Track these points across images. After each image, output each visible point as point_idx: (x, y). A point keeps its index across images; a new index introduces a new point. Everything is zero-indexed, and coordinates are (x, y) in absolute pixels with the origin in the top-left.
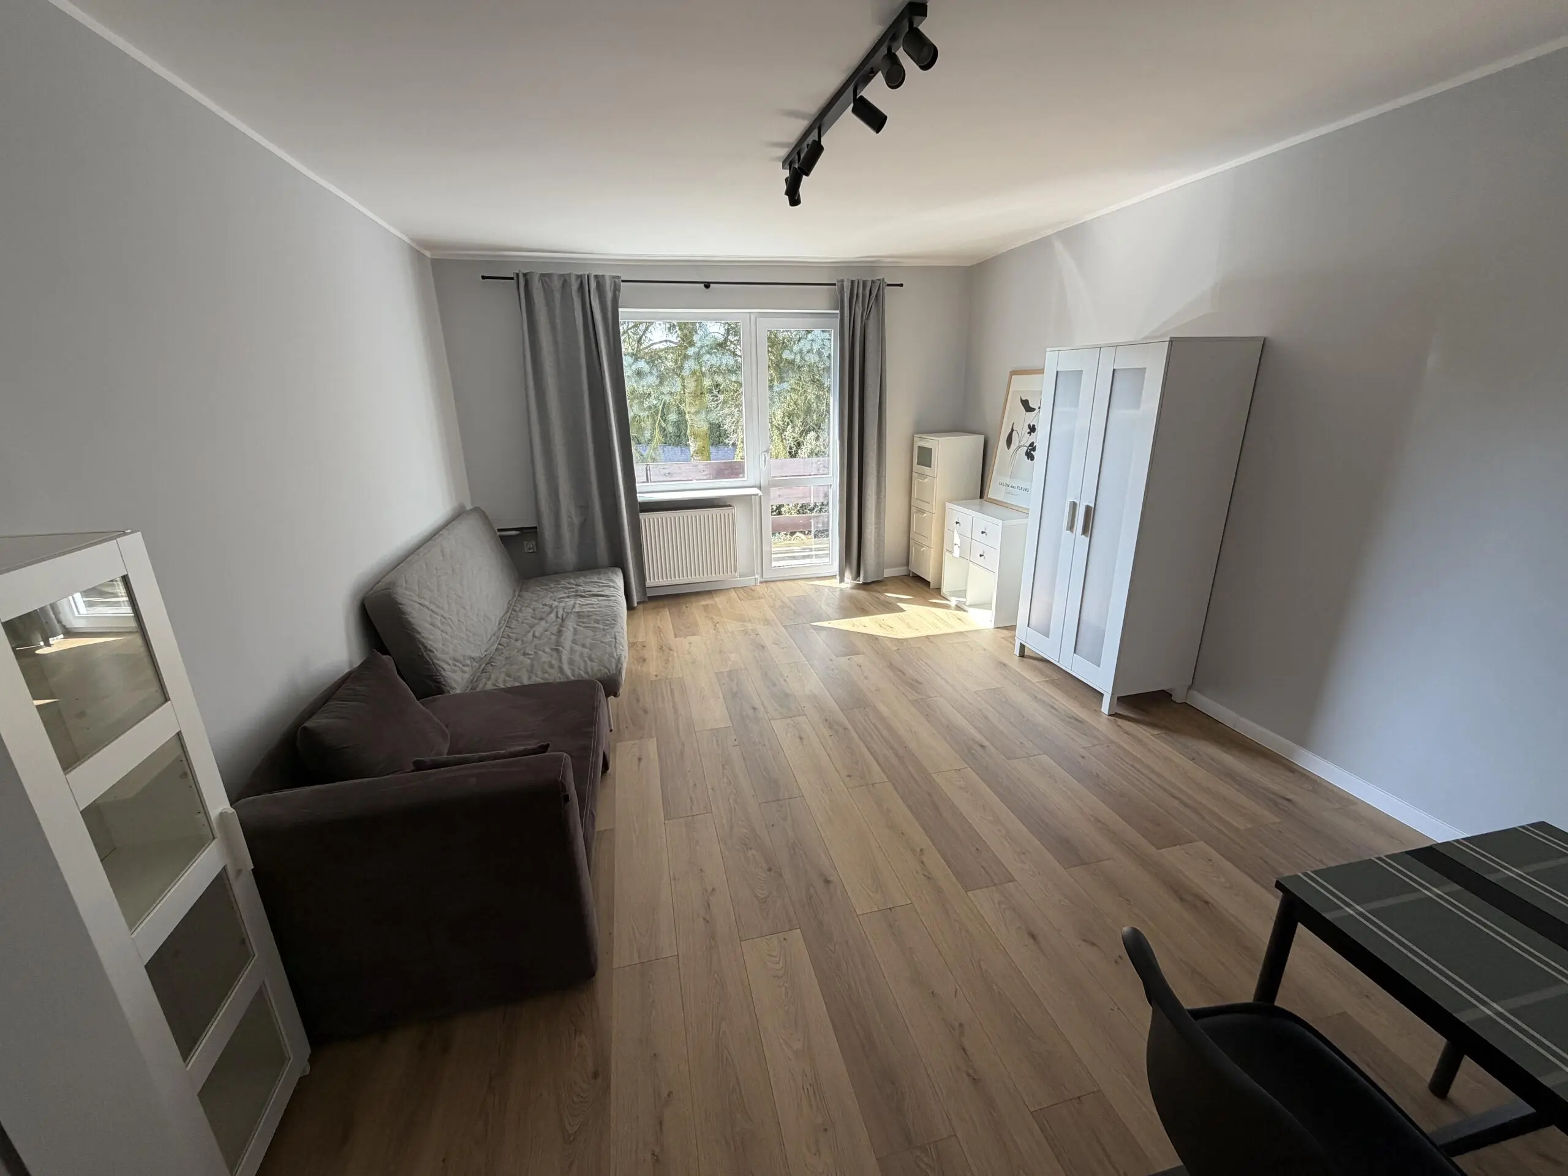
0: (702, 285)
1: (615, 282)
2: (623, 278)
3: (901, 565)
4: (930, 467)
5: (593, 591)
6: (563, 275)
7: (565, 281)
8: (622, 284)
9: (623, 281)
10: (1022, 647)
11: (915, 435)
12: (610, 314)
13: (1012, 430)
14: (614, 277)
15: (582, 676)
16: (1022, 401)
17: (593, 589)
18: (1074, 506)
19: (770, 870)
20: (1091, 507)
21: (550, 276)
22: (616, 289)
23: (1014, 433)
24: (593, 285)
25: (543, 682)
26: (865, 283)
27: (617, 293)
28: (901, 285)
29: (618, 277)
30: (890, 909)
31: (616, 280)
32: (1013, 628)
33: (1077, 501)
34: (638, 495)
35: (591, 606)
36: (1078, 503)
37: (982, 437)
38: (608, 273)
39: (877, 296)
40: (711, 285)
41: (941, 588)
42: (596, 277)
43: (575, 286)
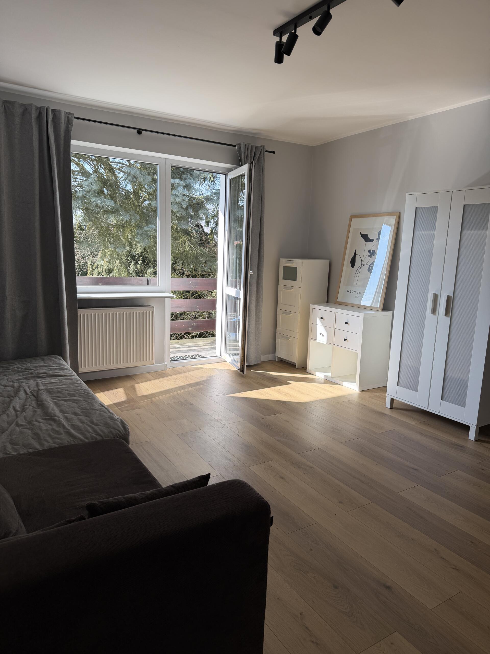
0: (136, 131)
1: (68, 117)
2: (75, 116)
3: (269, 353)
4: (296, 281)
5: (49, 373)
6: (24, 105)
7: (26, 109)
8: (75, 120)
9: (75, 118)
10: (392, 400)
11: (280, 259)
12: (62, 142)
13: (355, 255)
14: (67, 113)
15: (96, 438)
16: (362, 235)
17: (47, 372)
18: (436, 297)
19: (336, 587)
20: (451, 297)
21: (12, 103)
22: (69, 123)
23: (357, 257)
24: (50, 117)
25: (58, 446)
26: (252, 147)
27: (70, 126)
28: (274, 152)
29: (72, 114)
30: (450, 599)
31: (70, 116)
32: (384, 389)
33: (438, 293)
34: (77, 295)
35: (55, 384)
36: (439, 294)
37: (327, 262)
38: (64, 110)
39: (259, 158)
40: (143, 132)
41: (307, 367)
42: (53, 110)
43: (34, 115)
